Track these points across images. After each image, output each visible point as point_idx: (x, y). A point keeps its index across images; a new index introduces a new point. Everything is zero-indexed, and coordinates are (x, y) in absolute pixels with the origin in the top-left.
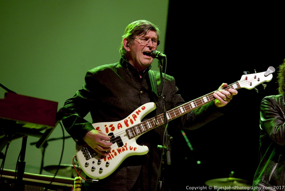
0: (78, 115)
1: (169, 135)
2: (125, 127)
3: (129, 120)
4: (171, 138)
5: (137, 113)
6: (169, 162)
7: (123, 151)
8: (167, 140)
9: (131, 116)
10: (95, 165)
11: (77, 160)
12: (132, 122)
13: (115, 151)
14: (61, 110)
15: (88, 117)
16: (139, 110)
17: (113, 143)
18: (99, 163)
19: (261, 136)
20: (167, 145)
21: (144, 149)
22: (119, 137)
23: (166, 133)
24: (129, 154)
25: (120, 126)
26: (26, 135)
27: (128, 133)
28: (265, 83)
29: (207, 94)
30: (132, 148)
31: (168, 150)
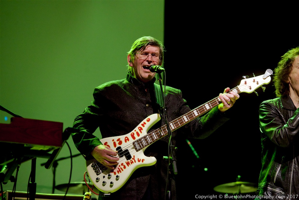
0: (87, 131)
1: (174, 146)
2: (131, 140)
3: (135, 133)
4: (175, 149)
5: (143, 125)
6: (176, 172)
7: (132, 164)
8: (173, 151)
9: (137, 129)
10: (106, 179)
11: (88, 176)
12: (138, 135)
13: (123, 165)
14: (67, 130)
15: (97, 133)
16: (144, 122)
17: (122, 156)
18: (109, 177)
19: (262, 139)
20: (172, 155)
21: (151, 160)
22: (127, 150)
23: (170, 144)
24: (138, 166)
25: (127, 140)
26: (35, 157)
27: (135, 146)
28: (264, 85)
29: (209, 102)
30: (140, 159)
31: (174, 160)
